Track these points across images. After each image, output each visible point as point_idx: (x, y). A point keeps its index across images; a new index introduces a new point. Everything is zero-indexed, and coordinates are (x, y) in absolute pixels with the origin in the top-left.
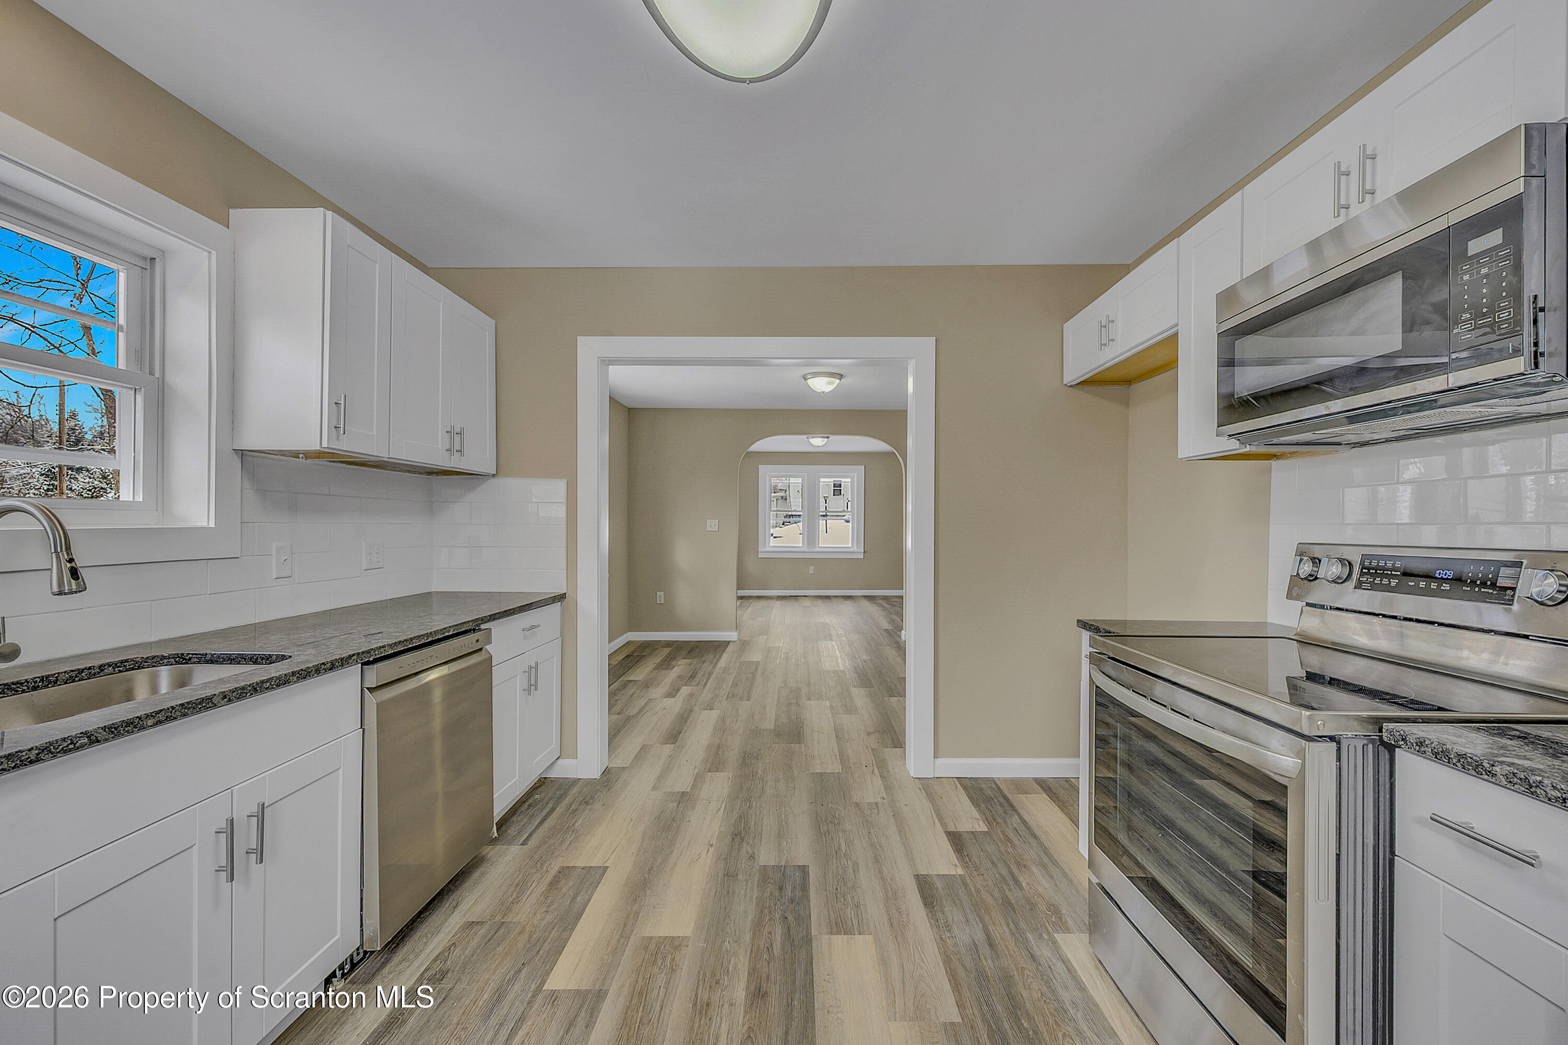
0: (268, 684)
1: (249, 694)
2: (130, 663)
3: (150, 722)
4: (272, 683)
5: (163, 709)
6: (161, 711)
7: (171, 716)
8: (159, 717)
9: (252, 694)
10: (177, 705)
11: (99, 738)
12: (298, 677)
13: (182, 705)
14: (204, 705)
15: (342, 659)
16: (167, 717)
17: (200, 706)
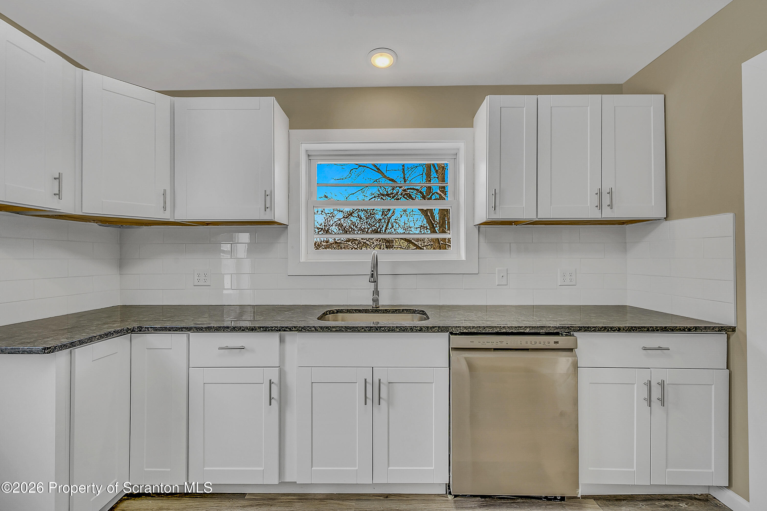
0: (383, 328)
1: (374, 330)
2: (412, 311)
3: (334, 330)
4: (385, 329)
5: (339, 326)
6: (338, 327)
7: (341, 330)
8: (337, 329)
9: (375, 331)
10: (343, 326)
11: (318, 330)
12: (399, 329)
13: (346, 327)
14: (354, 329)
15: (427, 327)
16: (340, 330)
17: (352, 329)
